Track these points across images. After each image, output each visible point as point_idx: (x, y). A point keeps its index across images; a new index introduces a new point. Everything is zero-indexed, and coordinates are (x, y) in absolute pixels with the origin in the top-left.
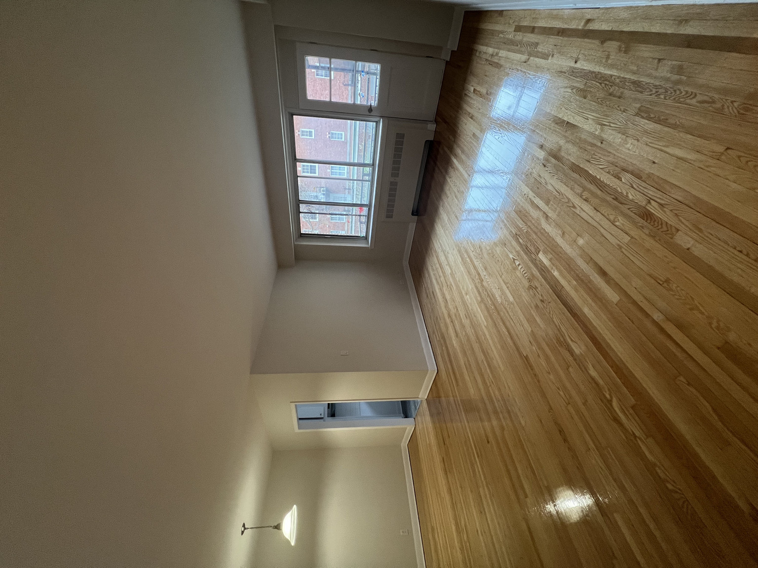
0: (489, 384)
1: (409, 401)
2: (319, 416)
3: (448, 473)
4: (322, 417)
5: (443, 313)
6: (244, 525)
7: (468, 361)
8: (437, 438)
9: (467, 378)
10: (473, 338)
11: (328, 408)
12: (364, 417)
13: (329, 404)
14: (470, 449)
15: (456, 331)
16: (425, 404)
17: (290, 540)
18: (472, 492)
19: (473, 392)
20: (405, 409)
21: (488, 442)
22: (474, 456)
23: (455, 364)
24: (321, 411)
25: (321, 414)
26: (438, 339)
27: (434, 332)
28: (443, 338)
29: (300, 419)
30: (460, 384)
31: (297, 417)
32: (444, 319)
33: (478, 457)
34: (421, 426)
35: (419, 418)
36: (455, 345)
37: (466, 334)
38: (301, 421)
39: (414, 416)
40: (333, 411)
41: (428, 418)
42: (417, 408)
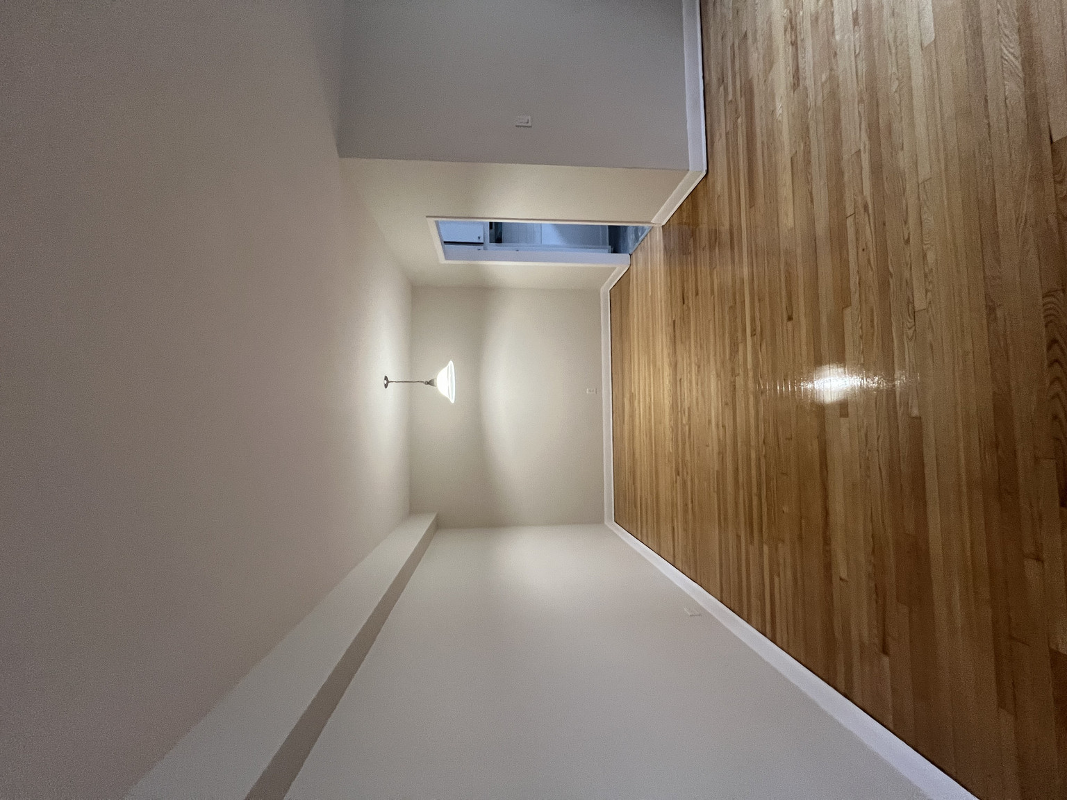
0: (850, 211)
1: (626, 227)
2: (477, 241)
3: (678, 341)
4: (482, 241)
5: (769, 22)
6: (386, 378)
7: (808, 152)
8: (671, 291)
9: (786, 191)
10: (851, 87)
11: (491, 228)
12: (548, 246)
13: (491, 223)
14: (739, 320)
15: (797, 70)
16: (658, 236)
17: (448, 396)
18: (718, 375)
19: (790, 223)
20: (615, 239)
21: (790, 318)
22: (744, 330)
23: (760, 163)
24: (480, 232)
25: (479, 238)
26: (730, 97)
27: (722, 80)
28: (748, 91)
29: (445, 242)
30: (760, 201)
31: (441, 240)
32: (770, 38)
33: (753, 335)
34: (641, 266)
35: (640, 255)
36: (779, 111)
37: (832, 78)
38: (447, 246)
39: (631, 251)
40: (498, 233)
41: (659, 256)
42: (640, 239)
